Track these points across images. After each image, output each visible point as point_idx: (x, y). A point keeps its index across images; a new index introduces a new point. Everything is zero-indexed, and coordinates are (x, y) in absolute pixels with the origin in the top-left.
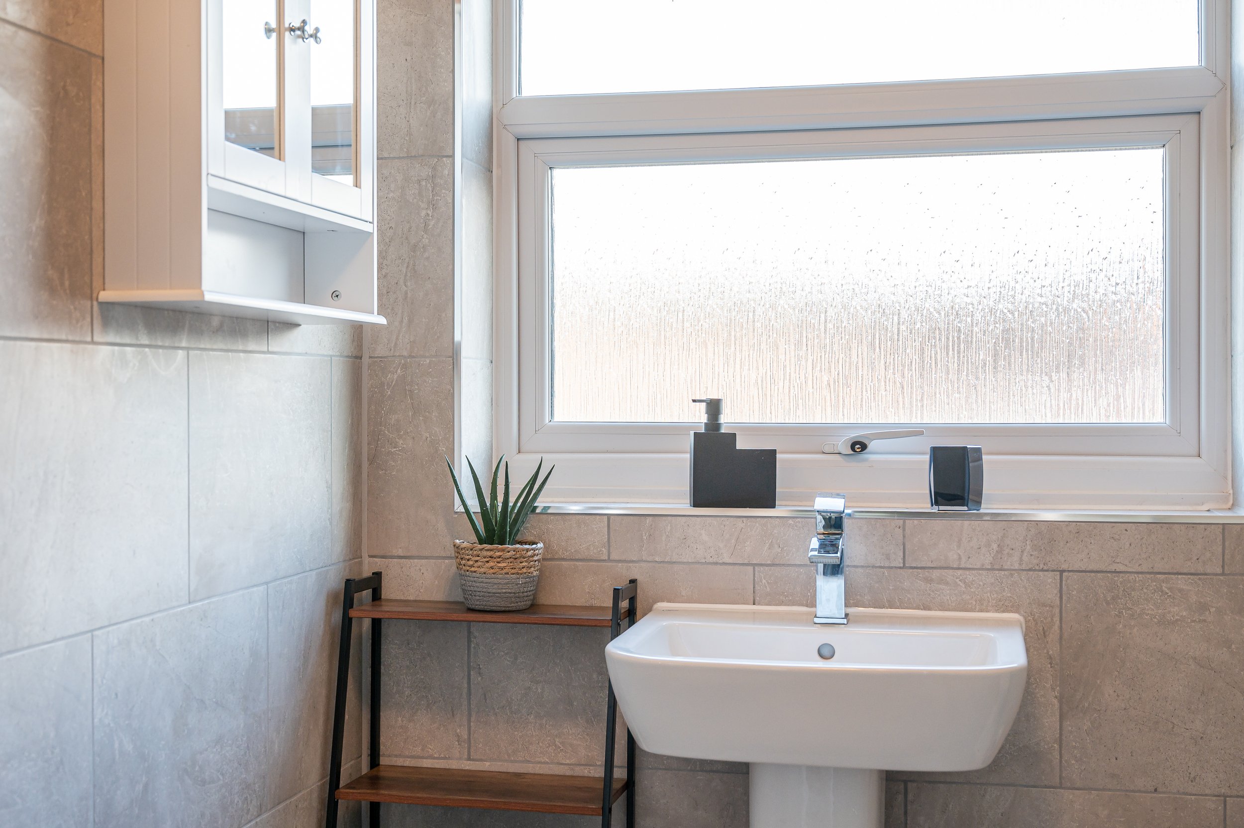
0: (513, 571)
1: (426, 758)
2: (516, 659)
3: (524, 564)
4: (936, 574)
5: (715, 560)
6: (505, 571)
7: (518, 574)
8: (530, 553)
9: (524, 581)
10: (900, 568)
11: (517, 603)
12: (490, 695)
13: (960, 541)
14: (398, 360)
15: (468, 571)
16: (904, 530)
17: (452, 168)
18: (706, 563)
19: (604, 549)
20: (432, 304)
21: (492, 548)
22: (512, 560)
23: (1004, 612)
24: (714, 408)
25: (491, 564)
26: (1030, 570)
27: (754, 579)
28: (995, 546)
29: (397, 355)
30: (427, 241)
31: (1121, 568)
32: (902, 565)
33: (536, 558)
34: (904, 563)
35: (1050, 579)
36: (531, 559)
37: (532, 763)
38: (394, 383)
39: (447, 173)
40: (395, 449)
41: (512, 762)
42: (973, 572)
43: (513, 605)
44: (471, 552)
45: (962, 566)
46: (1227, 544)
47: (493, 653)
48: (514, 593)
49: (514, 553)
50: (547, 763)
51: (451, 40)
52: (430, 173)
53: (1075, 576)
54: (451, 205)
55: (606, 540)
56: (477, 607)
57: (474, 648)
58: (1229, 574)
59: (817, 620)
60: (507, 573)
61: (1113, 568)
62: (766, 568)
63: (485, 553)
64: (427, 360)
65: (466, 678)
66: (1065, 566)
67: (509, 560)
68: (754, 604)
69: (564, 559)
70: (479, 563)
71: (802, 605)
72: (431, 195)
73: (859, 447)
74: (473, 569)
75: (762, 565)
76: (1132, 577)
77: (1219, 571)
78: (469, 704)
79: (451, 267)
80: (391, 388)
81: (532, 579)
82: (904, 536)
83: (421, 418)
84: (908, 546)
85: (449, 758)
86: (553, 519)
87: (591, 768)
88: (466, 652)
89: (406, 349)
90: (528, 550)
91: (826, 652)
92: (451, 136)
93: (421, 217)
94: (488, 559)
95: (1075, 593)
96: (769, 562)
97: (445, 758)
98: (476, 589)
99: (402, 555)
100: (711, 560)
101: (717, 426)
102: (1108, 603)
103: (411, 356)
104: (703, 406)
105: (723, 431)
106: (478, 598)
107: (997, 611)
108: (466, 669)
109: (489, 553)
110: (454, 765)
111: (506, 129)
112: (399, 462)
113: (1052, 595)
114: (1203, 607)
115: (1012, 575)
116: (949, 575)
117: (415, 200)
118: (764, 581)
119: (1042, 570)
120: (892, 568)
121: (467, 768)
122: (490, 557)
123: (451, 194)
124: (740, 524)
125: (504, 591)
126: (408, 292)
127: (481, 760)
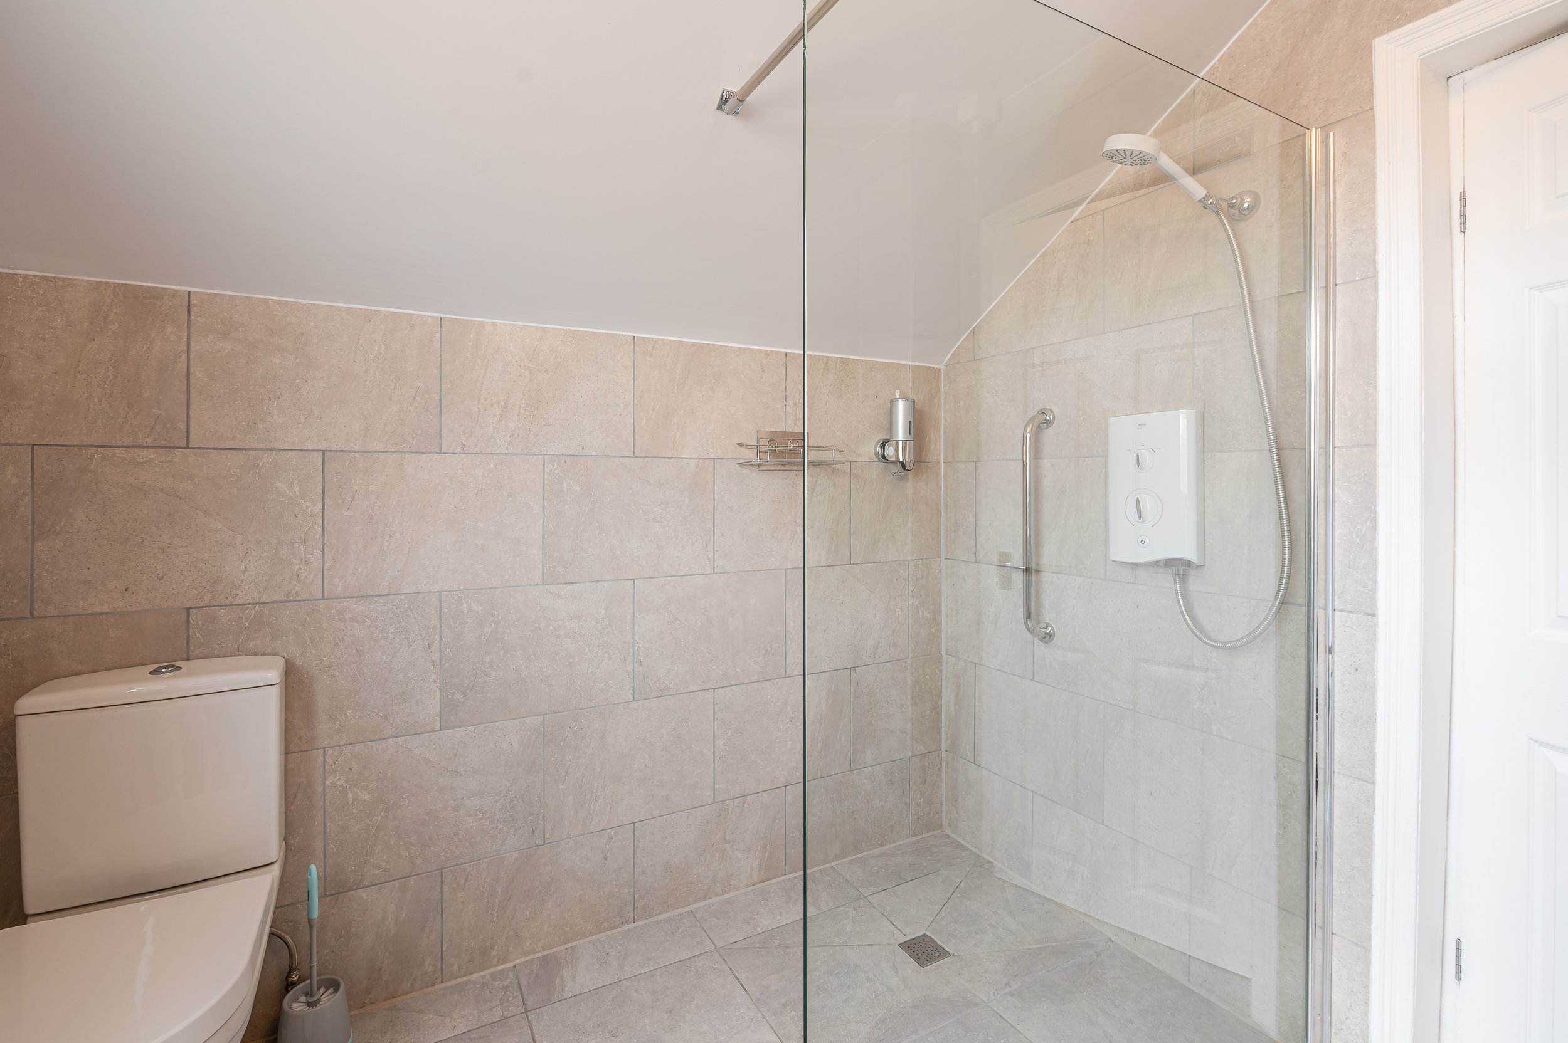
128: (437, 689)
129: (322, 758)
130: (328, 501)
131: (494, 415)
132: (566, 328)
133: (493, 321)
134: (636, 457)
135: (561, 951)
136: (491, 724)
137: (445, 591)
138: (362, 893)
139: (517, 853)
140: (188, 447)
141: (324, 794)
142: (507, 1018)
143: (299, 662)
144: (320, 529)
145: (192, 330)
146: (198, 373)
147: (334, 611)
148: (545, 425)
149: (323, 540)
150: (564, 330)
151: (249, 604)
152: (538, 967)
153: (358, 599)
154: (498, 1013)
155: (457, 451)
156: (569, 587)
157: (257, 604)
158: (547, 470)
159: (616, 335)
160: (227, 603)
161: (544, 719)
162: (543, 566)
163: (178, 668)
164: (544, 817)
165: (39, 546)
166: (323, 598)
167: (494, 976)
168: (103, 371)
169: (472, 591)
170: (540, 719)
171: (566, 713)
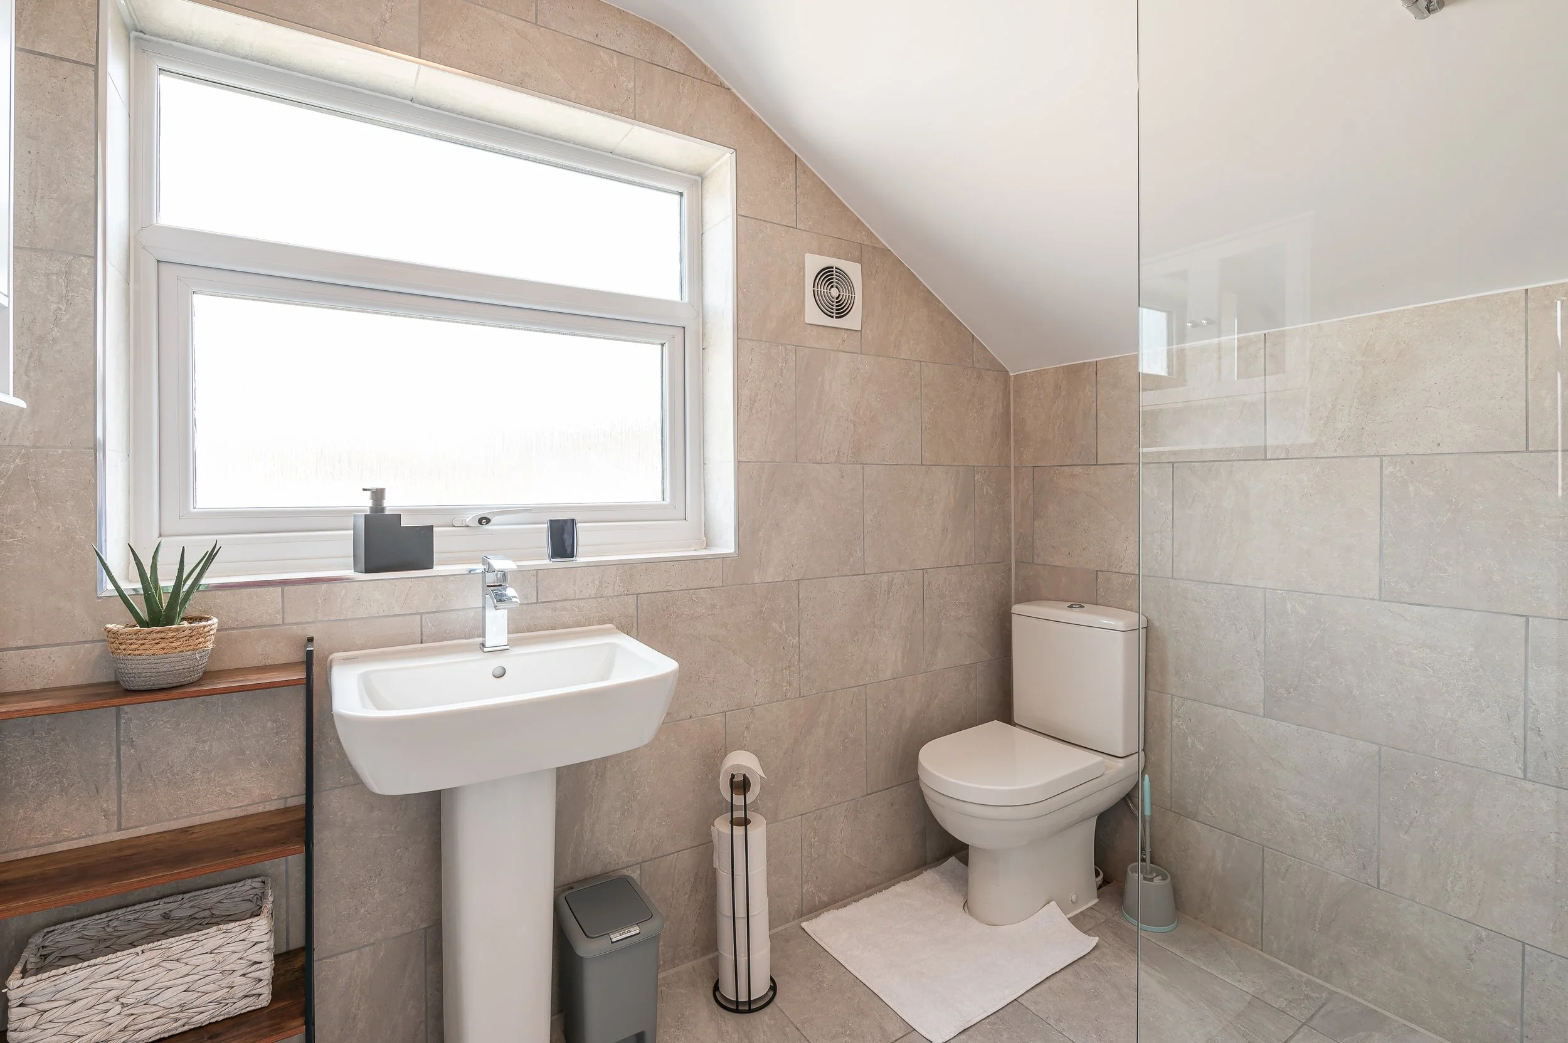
0: (188, 648)
1: (60, 842)
2: (178, 724)
3: (200, 640)
4: (559, 605)
5: (387, 613)
6: (179, 649)
7: (194, 650)
8: (207, 629)
9: (200, 655)
10: (535, 603)
11: (191, 676)
12: (146, 764)
13: (575, 581)
14: (16, 450)
15: (129, 655)
16: (537, 577)
17: (93, 268)
18: (379, 617)
19: (277, 615)
20: (65, 396)
21: (163, 630)
22: (187, 638)
23: (603, 624)
24: (378, 495)
25: (163, 645)
26: (619, 595)
27: (421, 624)
28: (597, 582)
29: (15, 444)
30: (58, 334)
31: (670, 588)
32: (536, 601)
33: (212, 632)
34: (537, 600)
35: (631, 600)
36: (207, 634)
37: (200, 815)
38: (10, 473)
39: (86, 272)
40: (11, 540)
41: (175, 819)
42: (584, 601)
43: (186, 679)
44: (135, 637)
45: (577, 597)
46: (724, 569)
47: (150, 725)
48: (189, 668)
49: (190, 631)
50: (217, 811)
51: (93, 147)
52: (63, 269)
53: (645, 596)
54: (92, 304)
55: (280, 607)
56: (141, 688)
57: (125, 723)
58: (726, 586)
59: (485, 650)
60: (182, 651)
61: (666, 589)
62: (432, 615)
63: (155, 636)
64: (58, 450)
65: (115, 753)
66: (639, 591)
67: (184, 639)
68: (422, 643)
69: (234, 628)
70: (146, 646)
71: (462, 638)
72: (64, 290)
73: (484, 521)
74: (137, 652)
75: (428, 613)
76: (677, 593)
77: (721, 585)
78: (119, 777)
79: (92, 362)
80: (5, 478)
81: (207, 652)
82: (537, 582)
83: (50, 508)
84: (539, 588)
85: (93, 835)
86: (221, 595)
87: (266, 804)
88: (115, 729)
89: (28, 438)
90: (204, 627)
91: (498, 673)
92: (92, 238)
93: (50, 310)
94: (158, 641)
95: (645, 606)
96: (434, 610)
97: (87, 836)
98: (141, 671)
99: (23, 646)
100: (384, 614)
101: (382, 510)
102: (664, 611)
103: (34, 446)
104: (369, 493)
105: (387, 513)
106: (143, 679)
107: (599, 624)
108: (114, 744)
109: (159, 635)
110: (100, 840)
111: (145, 249)
112: (18, 552)
113: (632, 610)
114: (714, 606)
115: (608, 600)
116: (567, 604)
117: (42, 293)
118: (430, 625)
119: (627, 595)
120: (528, 604)
121: (118, 838)
122: (161, 639)
123: (92, 292)
124: (409, 583)
125: (177, 668)
126: (32, 382)
127: (136, 827)
128: (1261, 678)
129: (1170, 703)
130: (1176, 502)
131: (1321, 418)
132: (1410, 307)
133: (1317, 323)
134: (1531, 452)
135: (1396, 1021)
136: (1316, 731)
137: (1269, 589)
138: (1198, 826)
139: (1344, 877)
140: (1096, 465)
141: (1172, 731)
142: (1284, 1012)
143: (1157, 624)
144: (1171, 524)
145: (1098, 386)
146: (1101, 415)
147: (1179, 589)
148: (1383, 422)
149: (1173, 531)
150: (1408, 310)
151: (1129, 574)
152: (1357, 1010)
153: (1198, 583)
154: (1281, 1003)
155: (1281, 457)
156: (1416, 608)
157: (1132, 574)
158: (1386, 472)
159: (1492, 296)
160: (1117, 571)
161: (1380, 749)
162: (1380, 580)
163: (1082, 607)
164: (1378, 857)
165: (1036, 524)
166: (1173, 578)
167: (1308, 983)
168: (1059, 421)
169: (1297, 593)
170: (1376, 748)
171: (1411, 754)
